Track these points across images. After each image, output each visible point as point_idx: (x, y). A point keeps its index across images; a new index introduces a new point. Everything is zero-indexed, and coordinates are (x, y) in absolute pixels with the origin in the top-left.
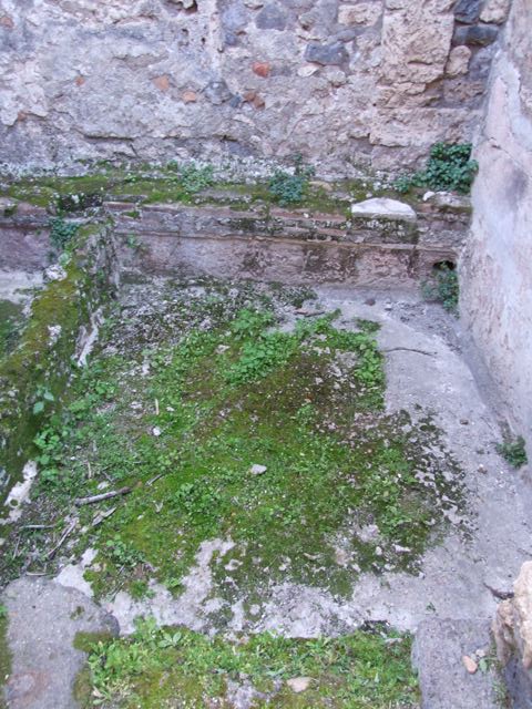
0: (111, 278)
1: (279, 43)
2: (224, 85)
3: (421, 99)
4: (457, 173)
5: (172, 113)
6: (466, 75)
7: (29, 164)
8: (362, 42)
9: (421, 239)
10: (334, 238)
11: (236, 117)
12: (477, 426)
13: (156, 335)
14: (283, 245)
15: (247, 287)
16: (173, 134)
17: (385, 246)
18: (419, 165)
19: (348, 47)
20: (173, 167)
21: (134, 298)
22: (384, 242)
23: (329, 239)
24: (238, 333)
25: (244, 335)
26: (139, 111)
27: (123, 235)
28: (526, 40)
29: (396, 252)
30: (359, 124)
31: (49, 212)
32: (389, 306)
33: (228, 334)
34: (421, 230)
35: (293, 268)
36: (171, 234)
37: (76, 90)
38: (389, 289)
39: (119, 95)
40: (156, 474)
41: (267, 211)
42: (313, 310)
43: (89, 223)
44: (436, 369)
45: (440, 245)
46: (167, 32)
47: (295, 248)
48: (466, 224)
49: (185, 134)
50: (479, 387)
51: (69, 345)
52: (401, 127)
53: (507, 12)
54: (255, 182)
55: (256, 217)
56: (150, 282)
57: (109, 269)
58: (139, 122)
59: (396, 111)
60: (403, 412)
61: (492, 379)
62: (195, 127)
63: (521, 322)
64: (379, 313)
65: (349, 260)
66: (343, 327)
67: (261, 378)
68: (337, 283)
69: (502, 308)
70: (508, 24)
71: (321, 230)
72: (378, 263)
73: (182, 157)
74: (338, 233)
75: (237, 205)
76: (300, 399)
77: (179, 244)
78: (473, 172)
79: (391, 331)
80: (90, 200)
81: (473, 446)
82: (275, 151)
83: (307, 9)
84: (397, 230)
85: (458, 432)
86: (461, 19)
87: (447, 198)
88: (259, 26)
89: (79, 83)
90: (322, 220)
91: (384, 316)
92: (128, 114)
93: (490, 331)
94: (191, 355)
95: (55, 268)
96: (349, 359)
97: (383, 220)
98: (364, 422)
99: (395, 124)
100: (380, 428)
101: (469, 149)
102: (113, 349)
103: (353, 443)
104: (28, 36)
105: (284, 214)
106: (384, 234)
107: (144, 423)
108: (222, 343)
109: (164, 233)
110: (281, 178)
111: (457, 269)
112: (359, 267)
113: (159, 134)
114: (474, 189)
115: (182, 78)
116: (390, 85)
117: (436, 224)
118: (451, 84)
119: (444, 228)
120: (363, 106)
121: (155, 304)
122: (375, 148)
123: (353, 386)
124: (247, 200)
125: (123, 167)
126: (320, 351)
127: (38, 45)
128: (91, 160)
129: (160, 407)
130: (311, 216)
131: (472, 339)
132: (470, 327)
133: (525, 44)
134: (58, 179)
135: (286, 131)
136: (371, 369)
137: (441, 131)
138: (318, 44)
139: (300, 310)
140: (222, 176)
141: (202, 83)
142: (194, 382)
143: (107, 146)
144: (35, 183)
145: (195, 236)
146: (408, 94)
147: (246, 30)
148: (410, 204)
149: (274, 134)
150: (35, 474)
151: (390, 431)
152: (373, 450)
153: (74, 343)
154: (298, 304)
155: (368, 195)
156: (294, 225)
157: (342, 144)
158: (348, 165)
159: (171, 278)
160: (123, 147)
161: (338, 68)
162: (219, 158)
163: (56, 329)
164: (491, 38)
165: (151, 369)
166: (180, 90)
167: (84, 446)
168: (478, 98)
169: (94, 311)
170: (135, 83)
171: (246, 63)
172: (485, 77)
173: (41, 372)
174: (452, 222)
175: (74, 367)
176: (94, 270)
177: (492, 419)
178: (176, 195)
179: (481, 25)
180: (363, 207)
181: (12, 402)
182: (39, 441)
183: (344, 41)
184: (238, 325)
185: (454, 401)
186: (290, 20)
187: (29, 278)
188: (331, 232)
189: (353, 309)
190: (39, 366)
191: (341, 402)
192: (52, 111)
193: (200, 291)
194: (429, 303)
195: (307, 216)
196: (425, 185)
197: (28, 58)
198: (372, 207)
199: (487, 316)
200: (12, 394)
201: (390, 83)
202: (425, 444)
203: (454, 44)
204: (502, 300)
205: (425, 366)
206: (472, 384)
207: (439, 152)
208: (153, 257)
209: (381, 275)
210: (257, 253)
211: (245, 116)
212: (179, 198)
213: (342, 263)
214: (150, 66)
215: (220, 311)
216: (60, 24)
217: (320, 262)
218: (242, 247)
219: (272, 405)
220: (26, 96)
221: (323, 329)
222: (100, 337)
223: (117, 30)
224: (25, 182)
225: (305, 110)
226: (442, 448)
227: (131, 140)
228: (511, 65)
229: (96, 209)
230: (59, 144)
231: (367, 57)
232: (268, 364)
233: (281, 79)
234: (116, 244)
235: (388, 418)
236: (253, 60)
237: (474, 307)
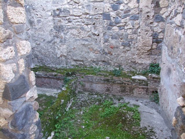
0: (76, 92)
1: (115, 42)
2: (104, 50)
3: (147, 53)
4: (156, 70)
5: (92, 56)
6: (156, 49)
7: (61, 65)
8: (133, 42)
9: (149, 85)
10: (128, 84)
11: (106, 57)
12: (165, 132)
13: (85, 105)
14: (116, 86)
15: (107, 96)
16: (92, 60)
17: (140, 87)
18: (147, 68)
19: (130, 43)
20: (92, 67)
21: (80, 97)
22: (140, 86)
23: (127, 84)
24: (104, 106)
25: (106, 106)
26: (86, 55)
27: (79, 82)
28: (168, 41)
29: (143, 88)
30: (133, 59)
31: (64, 76)
32: (142, 102)
33: (102, 106)
34: (149, 83)
35: (118, 91)
36: (90, 82)
37: (73, 50)
38: (141, 98)
39: (82, 52)
40: (82, 137)
41: (112, 77)
42: (123, 102)
43: (72, 78)
44: (154, 117)
45: (153, 87)
46: (93, 40)
47: (118, 86)
48: (159, 82)
49: (95, 60)
50: (165, 122)
51: (65, 105)
52: (143, 59)
53: (164, 37)
54: (110, 71)
55: (110, 78)
56: (84, 93)
57: (75, 89)
58: (85, 57)
59: (141, 56)
60: (145, 127)
61: (168, 120)
62: (97, 59)
63: (173, 104)
64: (139, 103)
65: (132, 90)
66: (130, 106)
67: (109, 116)
68: (129, 96)
69: (169, 101)
70: (164, 39)
71: (125, 82)
72: (139, 91)
73: (94, 65)
74: (129, 83)
75: (105, 76)
76: (119, 122)
77: (92, 84)
78: (160, 69)
79: (142, 108)
80: (73, 73)
81: (164, 137)
82: (114, 64)
83: (122, 36)
84: (143, 83)
85: (160, 133)
86: (154, 38)
87: (154, 75)
88: (112, 39)
89: (74, 49)
90: (125, 80)
91: (140, 104)
92: (83, 56)
93: (167, 107)
94: (93, 110)
95: (64, 88)
96: (131, 113)
97: (139, 80)
98: (135, 129)
99: (141, 59)
100: (139, 130)
101: (159, 65)
102: (75, 108)
103: (132, 134)
104: (65, 40)
105: (116, 78)
106: (140, 84)
107: (80, 125)
108: (100, 108)
109: (89, 82)
110: (116, 70)
111: (158, 93)
112: (134, 92)
113: (89, 60)
114: (161, 73)
115: (95, 49)
116: (140, 51)
117: (152, 81)
118: (153, 51)
119: (154, 83)
120: (134, 55)
121: (85, 98)
122: (137, 64)
123: (132, 120)
124: (108, 75)
125: (81, 67)
126: (124, 111)
127: (67, 42)
128: (74, 65)
129: (85, 122)
130: (122, 79)
131: (163, 110)
132: (162, 107)
133: (168, 42)
134: (67, 69)
135: (117, 60)
136: (137, 116)
137: (152, 60)
138: (124, 42)
139: (120, 102)
140: (103, 69)
141: (99, 50)
142: (93, 116)
143: (78, 62)
144: (62, 69)
145: (95, 82)
146: (144, 53)
147: (109, 39)
148: (145, 77)
149: (114, 60)
150: (54, 135)
151: (142, 131)
152: (137, 136)
153: (66, 105)
154: (119, 100)
155: (136, 75)
156: (118, 81)
157: (129, 63)
158: (131, 68)
159: (89, 93)
160: (82, 63)
161: (128, 47)
162: (102, 65)
163: (63, 101)
164: (161, 42)
165: (83, 113)
166: (94, 51)
167: (66, 129)
168: (160, 54)
169: (71, 98)
170: (85, 49)
171: (109, 46)
172: (161, 49)
173: (58, 110)
174: (156, 81)
175: (65, 111)
176: (72, 89)
177: (169, 131)
178: (92, 73)
179: (158, 39)
180: (134, 77)
181: (51, 115)
182: (56, 126)
183: (129, 42)
184: (104, 104)
185: (159, 125)
186: (118, 38)
187: (57, 91)
188: (127, 83)
189: (133, 102)
190: (58, 108)
191: (129, 123)
192: (67, 54)
193: (96, 96)
194: (152, 101)
195: (121, 79)
196: (149, 73)
197: (64, 44)
198: (137, 77)
199: (166, 104)
200: (52, 114)
201: (140, 50)
202: (151, 135)
203: (153, 42)
204: (169, 99)
205: (151, 116)
206: (163, 121)
207: (152, 65)
208: (86, 87)
209: (139, 94)
210: (110, 87)
211: (108, 57)
212: (93, 74)
213: (130, 90)
214: (89, 46)
215: (100, 101)
216: (72, 38)
217: (125, 90)
218: (106, 86)
219: (112, 123)
220: (63, 51)
221: (125, 106)
222: (72, 105)
223: (83, 39)
224: (60, 69)
225: (121, 55)
226: (156, 137)
227: (83, 61)
228: (165, 47)
229: (74, 76)
230: (68, 61)
231: (134, 45)
232: (111, 114)
233: (116, 49)
234: (78, 84)
235: (141, 128)
236: (110, 45)
237: (163, 102)
